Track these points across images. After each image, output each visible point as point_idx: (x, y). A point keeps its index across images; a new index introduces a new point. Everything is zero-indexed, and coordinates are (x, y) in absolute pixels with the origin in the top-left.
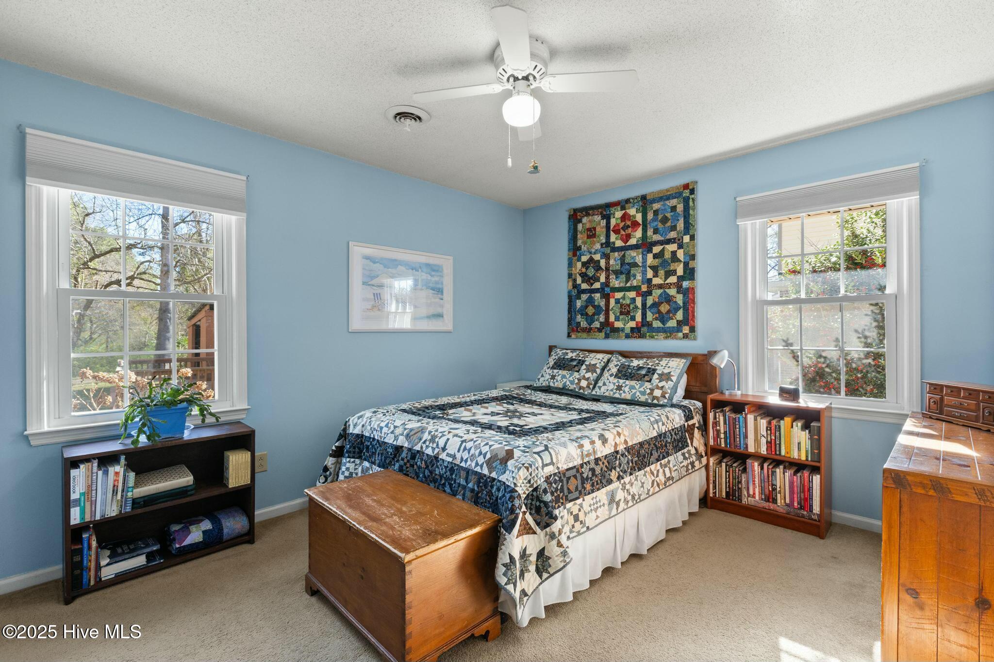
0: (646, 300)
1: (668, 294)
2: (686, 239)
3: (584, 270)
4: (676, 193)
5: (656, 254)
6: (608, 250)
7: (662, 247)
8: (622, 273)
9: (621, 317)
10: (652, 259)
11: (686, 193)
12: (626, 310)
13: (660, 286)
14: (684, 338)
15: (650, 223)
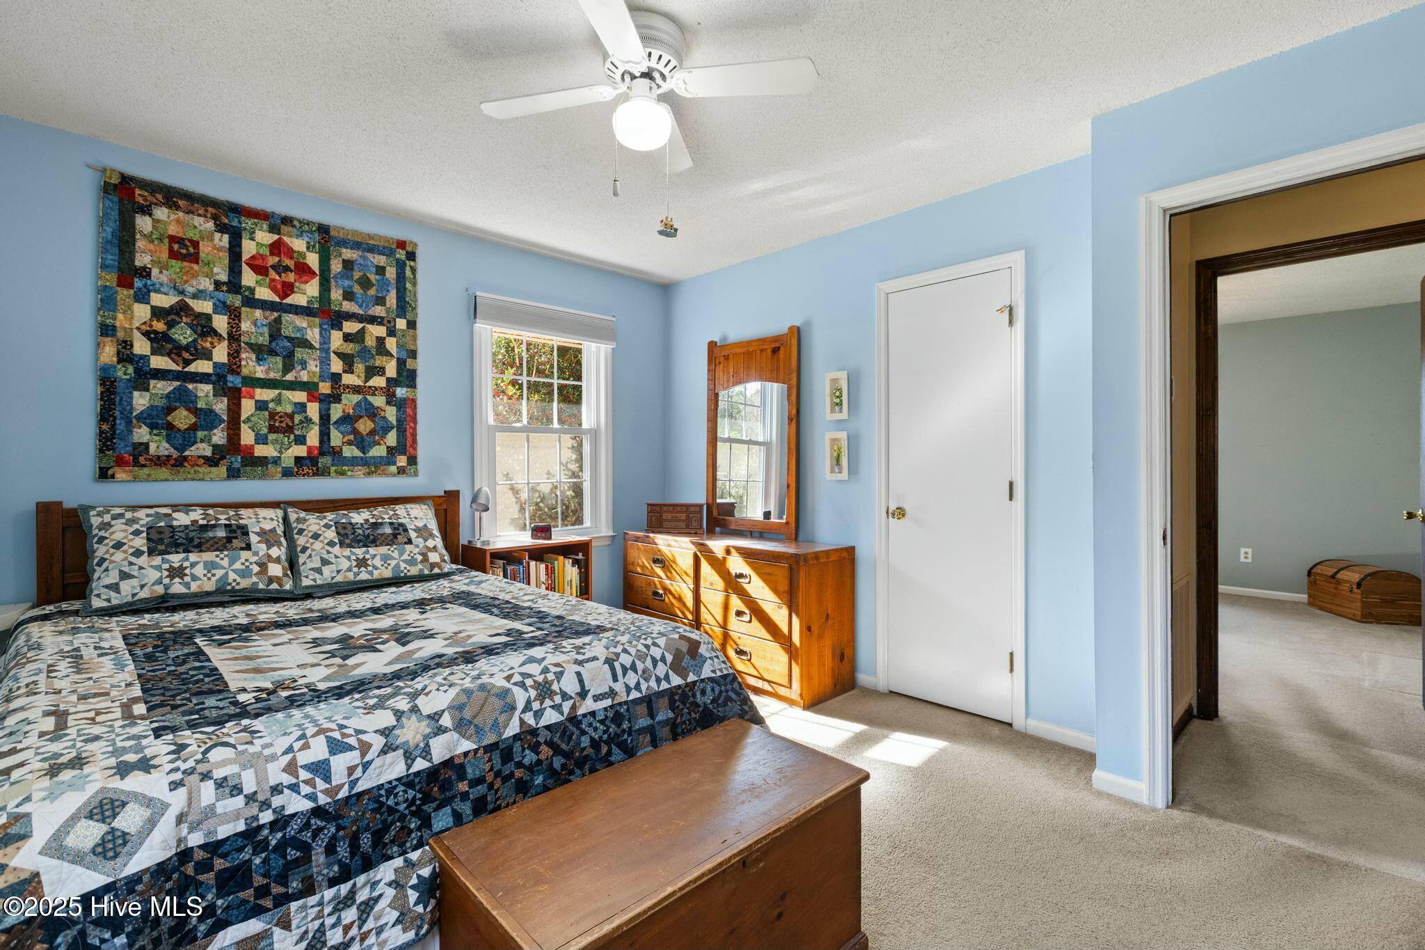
0: (329, 409)
1: (371, 404)
2: (401, 324)
3: (160, 326)
4: (384, 247)
5: (349, 334)
6: (237, 301)
7: (361, 326)
8: (272, 352)
9: (272, 437)
10: (342, 341)
11: (401, 254)
12: (284, 425)
13: (357, 390)
14: (399, 473)
15: (335, 277)
